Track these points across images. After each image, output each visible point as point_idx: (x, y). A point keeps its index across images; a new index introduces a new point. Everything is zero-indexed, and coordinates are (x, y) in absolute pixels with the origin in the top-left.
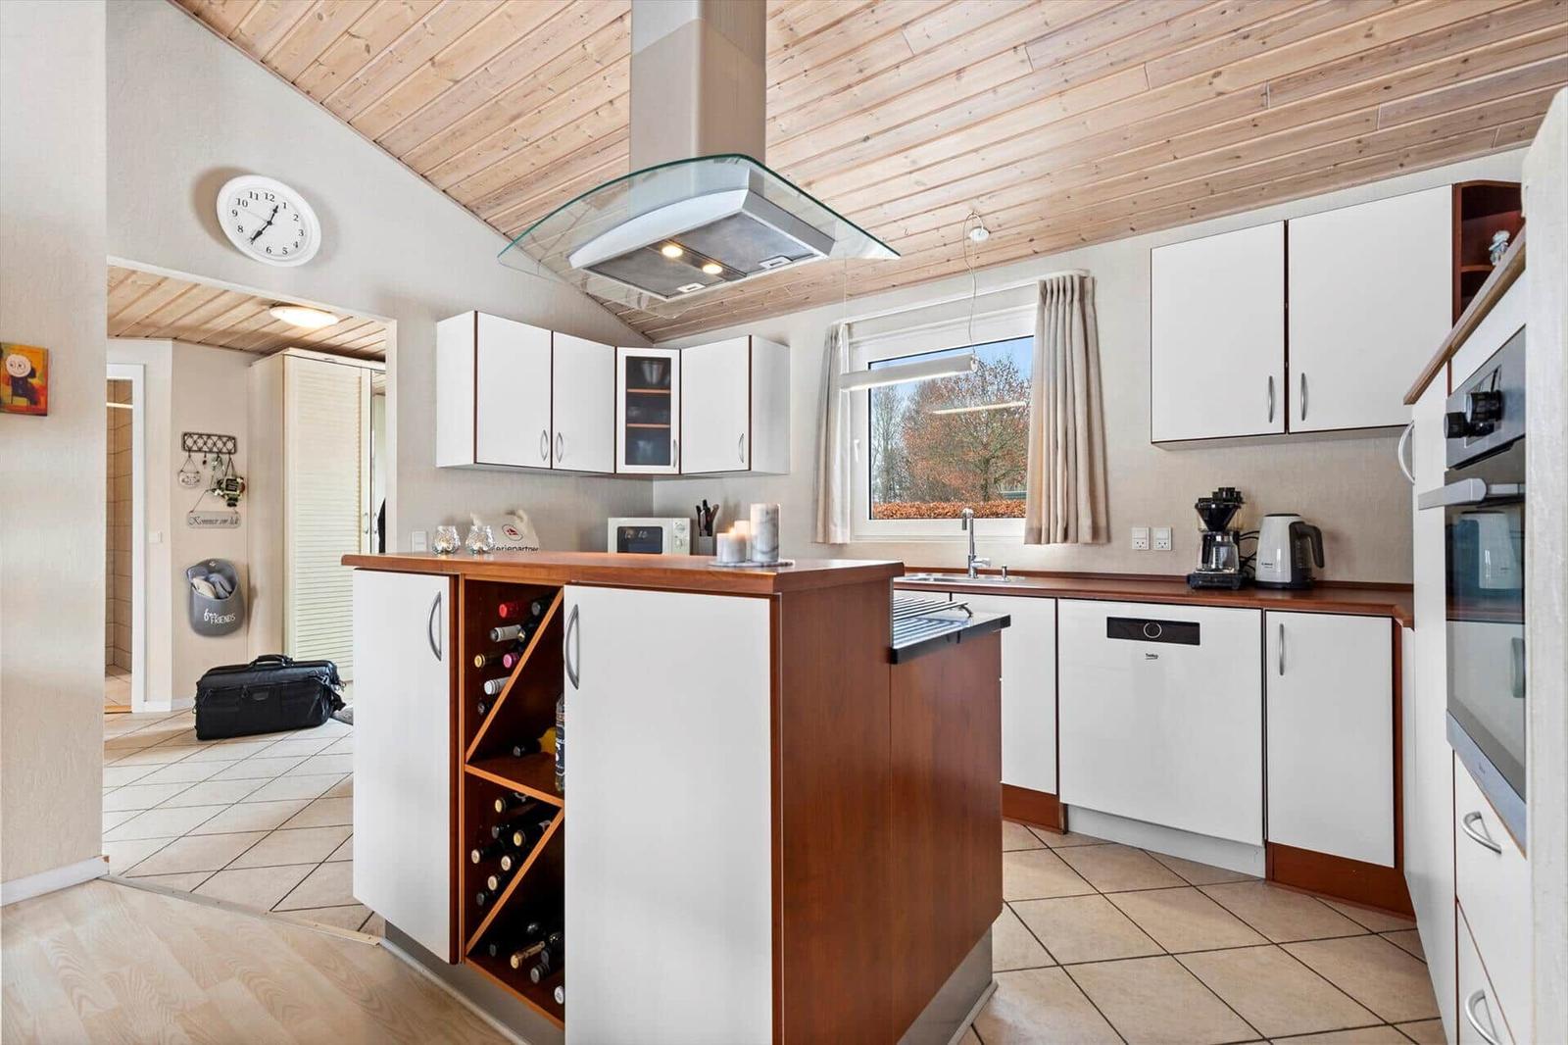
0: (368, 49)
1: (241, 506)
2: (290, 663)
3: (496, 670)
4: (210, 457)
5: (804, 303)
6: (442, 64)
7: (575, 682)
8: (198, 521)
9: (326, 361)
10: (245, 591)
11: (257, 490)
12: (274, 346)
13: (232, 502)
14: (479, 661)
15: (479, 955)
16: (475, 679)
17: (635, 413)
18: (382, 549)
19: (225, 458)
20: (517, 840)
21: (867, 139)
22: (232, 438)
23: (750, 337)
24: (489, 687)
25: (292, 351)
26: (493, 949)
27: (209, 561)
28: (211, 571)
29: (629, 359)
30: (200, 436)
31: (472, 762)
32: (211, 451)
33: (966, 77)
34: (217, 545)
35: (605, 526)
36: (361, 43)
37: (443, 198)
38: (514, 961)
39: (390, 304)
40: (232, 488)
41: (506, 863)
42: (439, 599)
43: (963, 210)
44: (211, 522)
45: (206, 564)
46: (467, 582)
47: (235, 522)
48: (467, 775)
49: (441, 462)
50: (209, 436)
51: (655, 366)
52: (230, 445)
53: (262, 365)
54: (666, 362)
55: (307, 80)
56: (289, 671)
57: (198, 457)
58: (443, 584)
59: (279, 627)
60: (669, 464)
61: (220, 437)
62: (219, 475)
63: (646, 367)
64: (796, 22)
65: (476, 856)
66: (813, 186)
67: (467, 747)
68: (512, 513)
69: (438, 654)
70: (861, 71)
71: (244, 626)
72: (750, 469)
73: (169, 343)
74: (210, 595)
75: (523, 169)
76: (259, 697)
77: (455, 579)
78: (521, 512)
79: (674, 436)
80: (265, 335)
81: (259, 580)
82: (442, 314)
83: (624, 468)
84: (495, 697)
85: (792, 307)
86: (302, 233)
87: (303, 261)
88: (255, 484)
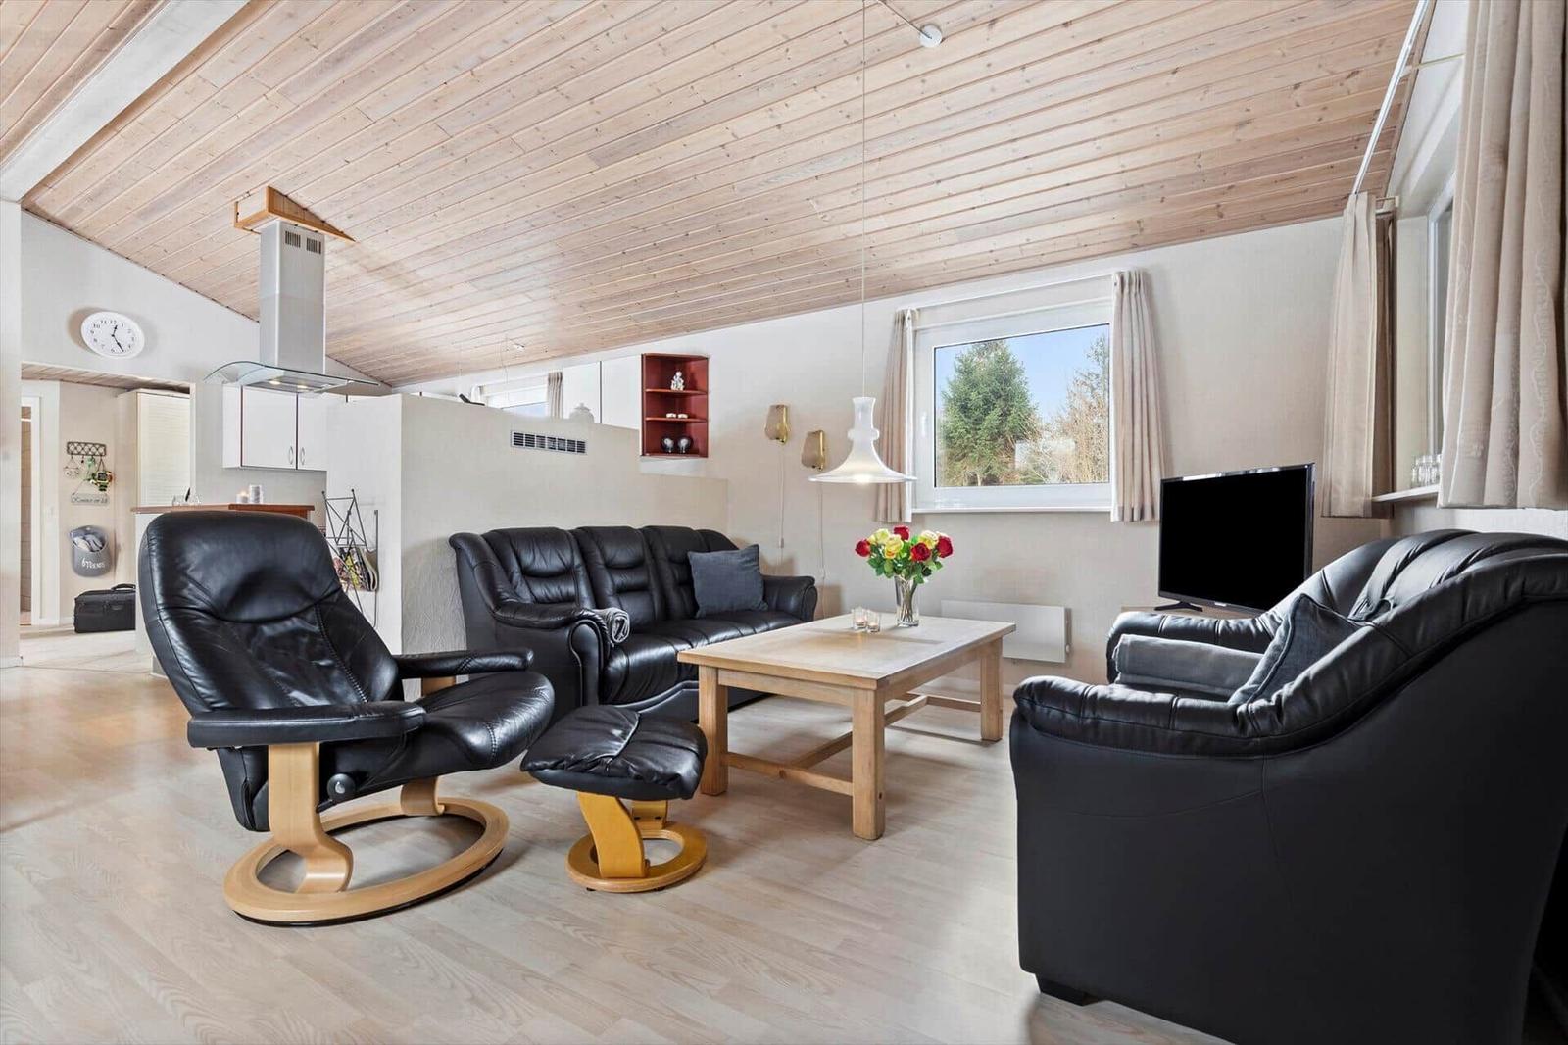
0: (165, 251)
1: (110, 491)
4: (87, 458)
8: (79, 500)
9: (168, 396)
10: (112, 547)
11: (121, 480)
12: (128, 386)
13: (103, 488)
19: (98, 458)
22: (103, 445)
25: (142, 390)
27: (86, 527)
28: (88, 533)
30: (80, 444)
32: (79, 453)
34: (92, 517)
36: (161, 249)
39: (192, 372)
40: (102, 479)
44: (87, 501)
45: (84, 529)
47: (105, 501)
49: (225, 465)
50: (86, 444)
52: (101, 450)
53: (124, 397)
55: (135, 258)
57: (78, 458)
61: (94, 445)
62: (93, 470)
64: (366, 265)
71: (111, 573)
73: (57, 384)
74: (85, 549)
76: (115, 608)
80: (123, 380)
81: (123, 540)
86: (133, 339)
87: (134, 355)
88: (120, 476)
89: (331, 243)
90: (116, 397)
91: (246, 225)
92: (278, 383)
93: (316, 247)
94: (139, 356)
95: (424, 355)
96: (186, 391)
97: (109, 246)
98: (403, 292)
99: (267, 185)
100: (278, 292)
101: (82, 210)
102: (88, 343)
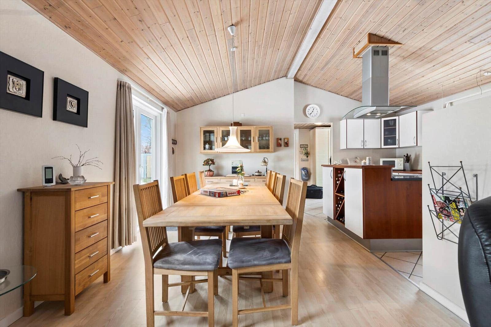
0: (326, 80)
1: (309, 157)
2: (316, 186)
3: (338, 180)
4: (304, 148)
5: (437, 98)
6: (338, 79)
7: (345, 180)
8: (303, 160)
9: (322, 128)
10: (309, 173)
11: (311, 155)
12: (313, 127)
13: (307, 157)
14: (337, 179)
15: (337, 219)
16: (336, 181)
17: (386, 133)
18: (331, 164)
19: (306, 148)
20: (341, 202)
21: (434, 66)
22: (307, 145)
23: (417, 111)
24: (338, 182)
25: (317, 128)
26: (339, 218)
27: (304, 168)
28: (304, 169)
29: (384, 121)
30: (303, 145)
31: (336, 193)
32: (303, 147)
33: (454, 50)
34: (305, 165)
35: (379, 160)
36: (325, 80)
37: (342, 96)
38: (341, 219)
39: (332, 120)
40: (307, 154)
41: (340, 206)
42: (332, 170)
43: (477, 70)
44: (304, 160)
45: (303, 168)
46: (335, 168)
47: (308, 160)
48: (335, 194)
49: (341, 149)
50: (304, 145)
51: (392, 121)
52: (307, 146)
53: (312, 131)
54: (395, 120)
55: (318, 86)
56: (316, 188)
57: (302, 149)
58: (332, 168)
59: (315, 181)
60: (396, 145)
61: (305, 145)
62: (305, 152)
63: (390, 122)
64: (404, 55)
65: (336, 205)
66: (424, 77)
67: (335, 190)
68: (356, 158)
69: (332, 178)
70: (424, 57)
71: (309, 181)
72: (417, 145)
73: (298, 129)
74: (304, 174)
75: (355, 89)
76: (312, 192)
77: (334, 168)
78: (358, 158)
79: (397, 138)
80: (312, 126)
81: (312, 171)
82: (341, 119)
83: (383, 147)
84: (338, 184)
85: (433, 100)
86: (317, 112)
87: (318, 116)
88: (311, 153)
89: (392, 49)
90: (310, 131)
91: (356, 56)
92: (370, 114)
93: (385, 53)
94: (318, 117)
95: (421, 93)
96: (330, 126)
97: (312, 85)
98: (420, 63)
99: (368, 33)
100: (371, 76)
101: (307, 74)
102: (307, 114)
